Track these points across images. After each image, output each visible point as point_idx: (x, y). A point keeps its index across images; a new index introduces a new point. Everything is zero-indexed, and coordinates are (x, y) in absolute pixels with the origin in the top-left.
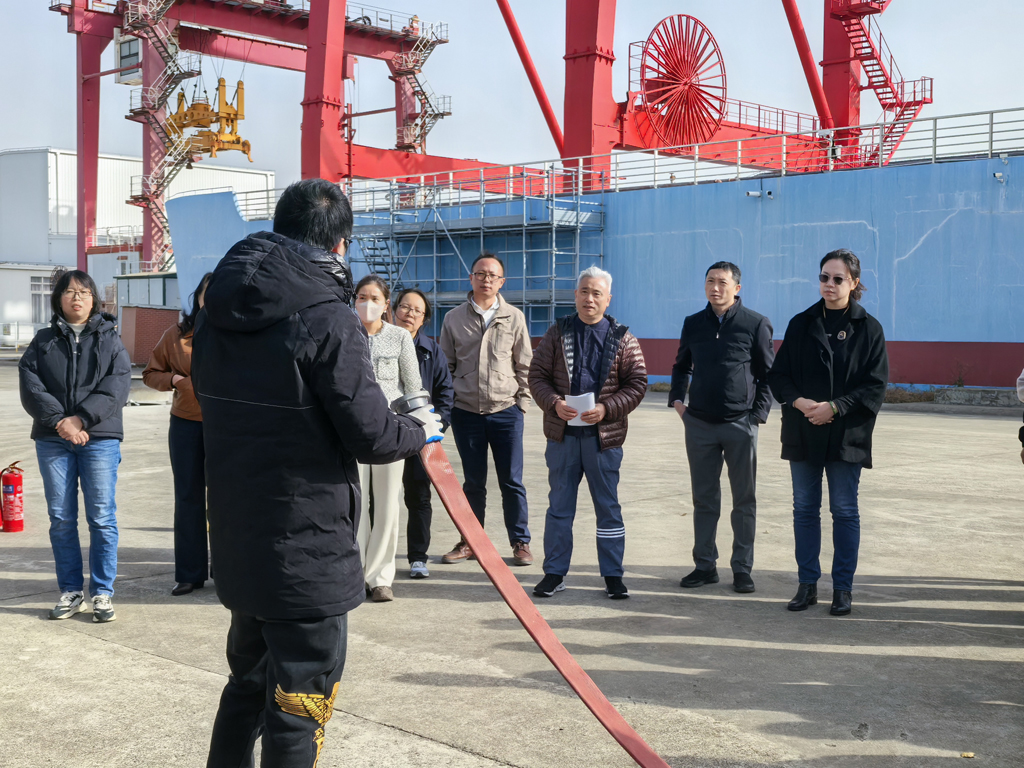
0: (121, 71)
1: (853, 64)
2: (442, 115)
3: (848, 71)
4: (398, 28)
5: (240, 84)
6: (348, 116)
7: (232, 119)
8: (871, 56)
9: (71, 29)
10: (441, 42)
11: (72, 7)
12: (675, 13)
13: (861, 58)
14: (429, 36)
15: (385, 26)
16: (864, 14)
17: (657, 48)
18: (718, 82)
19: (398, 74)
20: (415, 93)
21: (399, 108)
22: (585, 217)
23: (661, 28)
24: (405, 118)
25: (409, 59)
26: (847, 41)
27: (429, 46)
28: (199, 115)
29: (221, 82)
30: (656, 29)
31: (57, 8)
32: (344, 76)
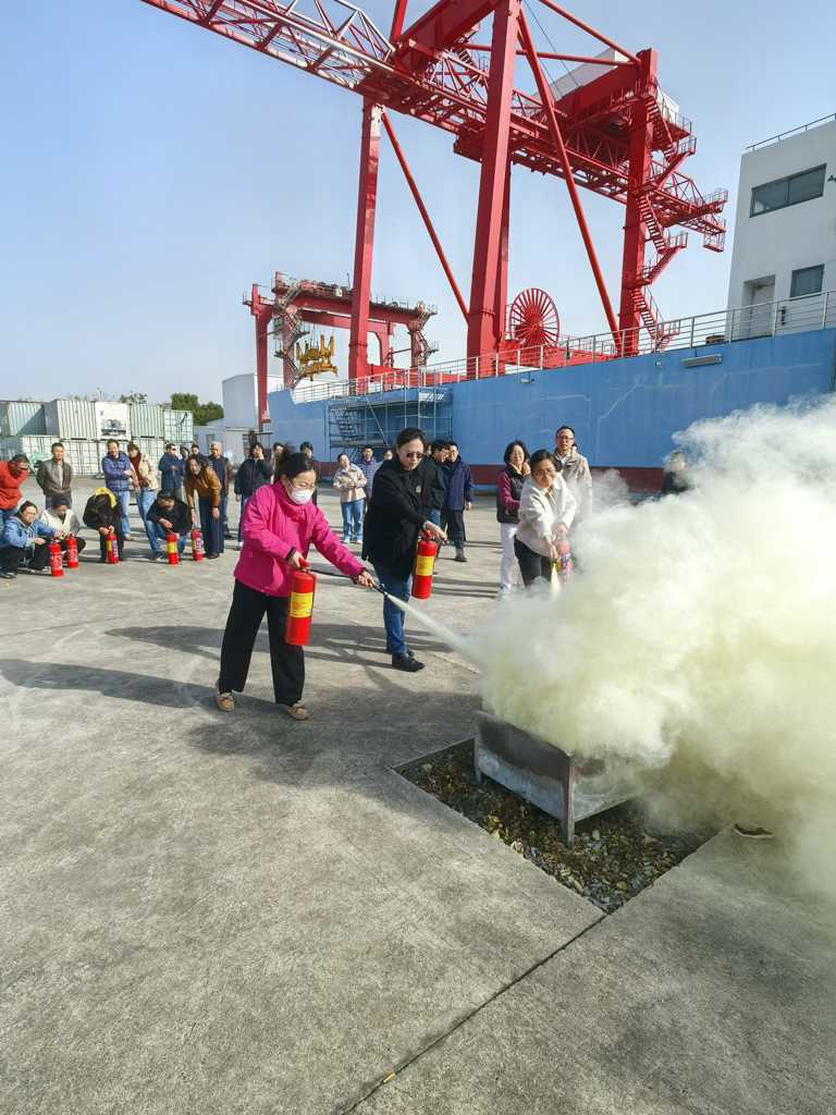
0: (275, 333)
1: (636, 314)
2: (434, 351)
3: (633, 317)
4: (412, 307)
5: (332, 338)
6: (392, 353)
7: (328, 355)
8: (645, 309)
9: (252, 314)
10: (433, 314)
11: (252, 303)
12: (529, 287)
13: (641, 311)
14: (426, 311)
15: (405, 307)
16: (642, 285)
17: (519, 308)
18: (555, 326)
19: (412, 332)
20: (421, 341)
21: (412, 349)
22: (441, 397)
23: (521, 296)
24: (416, 353)
25: (416, 323)
26: (633, 303)
27: (428, 316)
28: (312, 354)
29: (322, 337)
30: (518, 297)
31: (245, 303)
32: (389, 334)
